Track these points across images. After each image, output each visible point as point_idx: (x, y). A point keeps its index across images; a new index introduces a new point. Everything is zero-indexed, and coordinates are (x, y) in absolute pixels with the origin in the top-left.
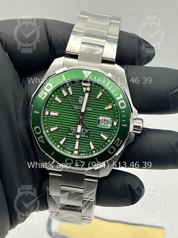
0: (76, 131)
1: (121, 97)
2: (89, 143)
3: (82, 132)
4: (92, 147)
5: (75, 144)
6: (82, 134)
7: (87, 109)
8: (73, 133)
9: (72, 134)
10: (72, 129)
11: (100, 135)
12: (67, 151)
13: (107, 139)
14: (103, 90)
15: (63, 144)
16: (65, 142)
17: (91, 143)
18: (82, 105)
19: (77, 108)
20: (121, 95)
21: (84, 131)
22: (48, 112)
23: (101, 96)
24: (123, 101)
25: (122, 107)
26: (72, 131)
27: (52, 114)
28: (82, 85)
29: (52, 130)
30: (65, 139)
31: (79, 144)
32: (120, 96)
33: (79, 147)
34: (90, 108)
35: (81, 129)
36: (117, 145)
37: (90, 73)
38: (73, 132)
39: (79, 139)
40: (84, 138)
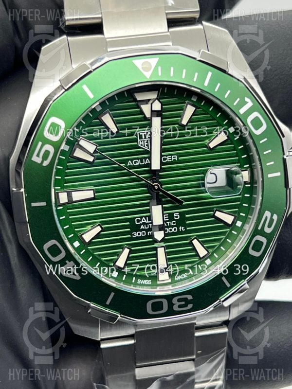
0: (152, 223)
1: (250, 104)
2: (191, 244)
3: (166, 222)
4: (202, 252)
5: (156, 255)
6: (168, 227)
7: (165, 159)
8: (143, 230)
9: (141, 234)
10: (138, 221)
11: (214, 216)
12: (139, 281)
13: (233, 222)
14: (192, 99)
15: (126, 264)
16: (128, 258)
17: (195, 242)
18: (149, 152)
19: (137, 164)
20: (247, 99)
21: (171, 217)
22: (66, 194)
23: (194, 114)
24: (256, 114)
25: (257, 129)
26: (141, 225)
27: (77, 196)
28: (135, 100)
29: (87, 237)
30: (127, 251)
31: (167, 254)
32: (247, 103)
33: (168, 260)
34: (172, 155)
35: (163, 214)
36: (268, 230)
37: (154, 61)
38: (142, 227)
39: (163, 240)
40: (173, 234)
